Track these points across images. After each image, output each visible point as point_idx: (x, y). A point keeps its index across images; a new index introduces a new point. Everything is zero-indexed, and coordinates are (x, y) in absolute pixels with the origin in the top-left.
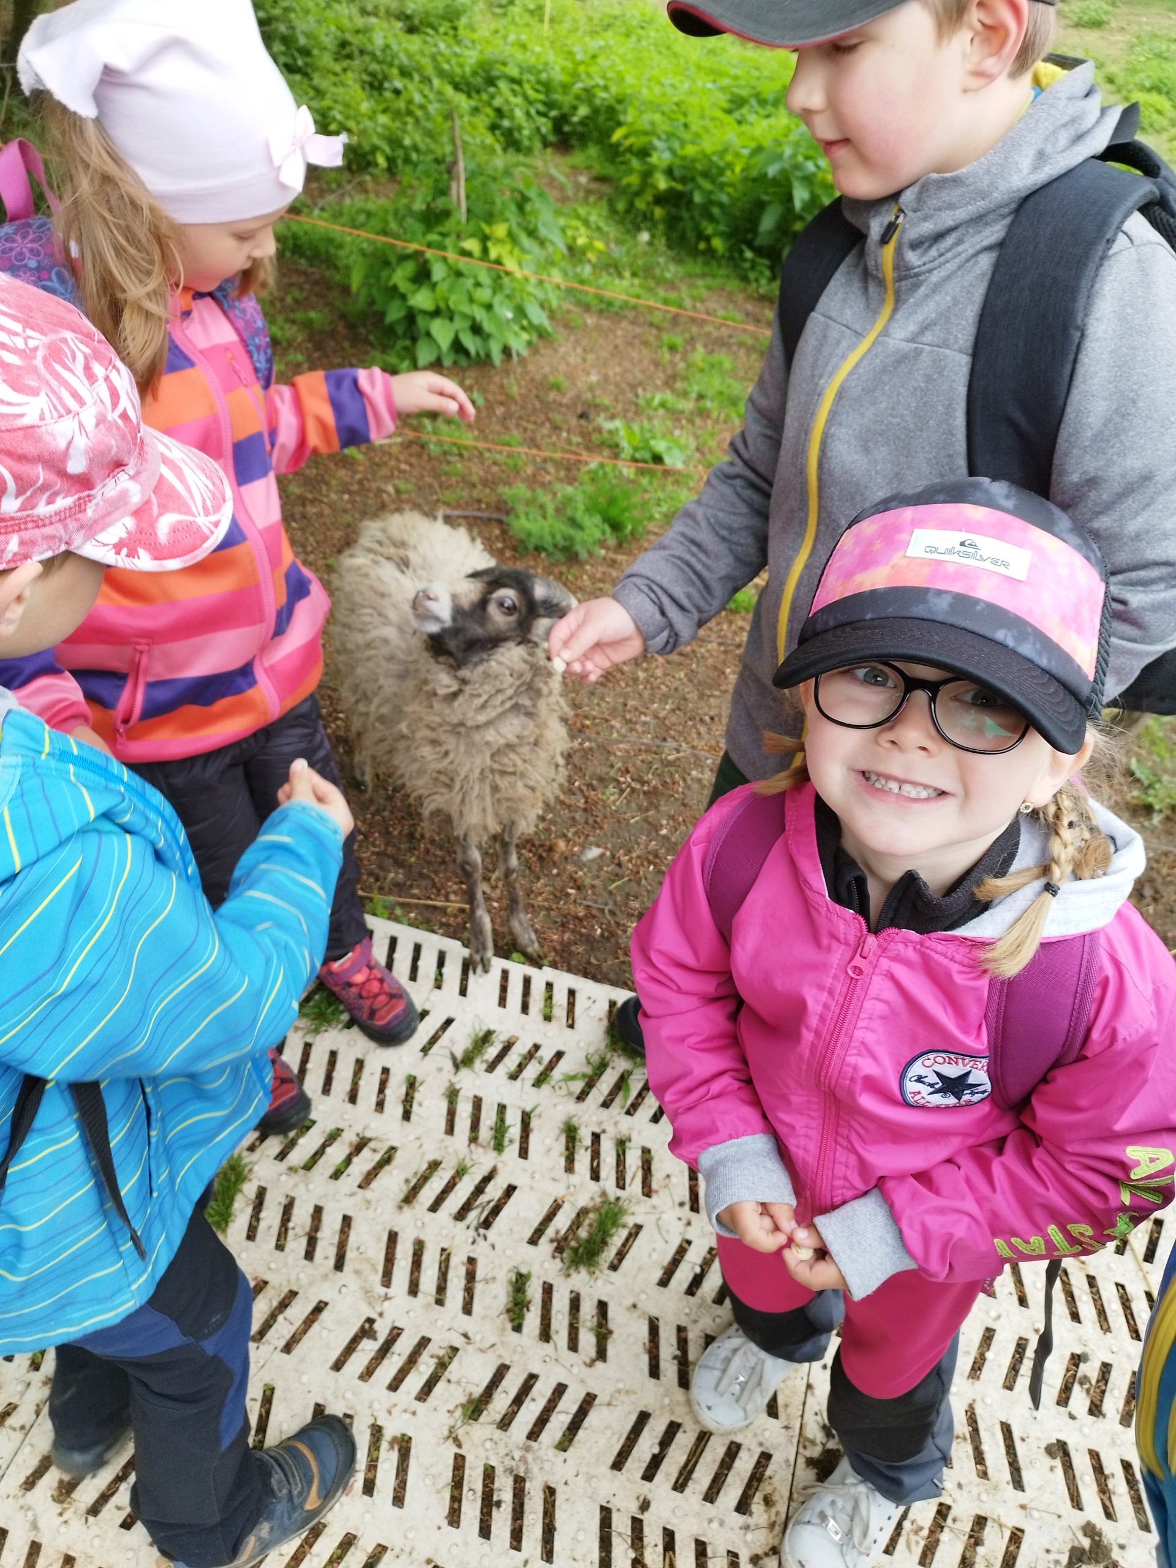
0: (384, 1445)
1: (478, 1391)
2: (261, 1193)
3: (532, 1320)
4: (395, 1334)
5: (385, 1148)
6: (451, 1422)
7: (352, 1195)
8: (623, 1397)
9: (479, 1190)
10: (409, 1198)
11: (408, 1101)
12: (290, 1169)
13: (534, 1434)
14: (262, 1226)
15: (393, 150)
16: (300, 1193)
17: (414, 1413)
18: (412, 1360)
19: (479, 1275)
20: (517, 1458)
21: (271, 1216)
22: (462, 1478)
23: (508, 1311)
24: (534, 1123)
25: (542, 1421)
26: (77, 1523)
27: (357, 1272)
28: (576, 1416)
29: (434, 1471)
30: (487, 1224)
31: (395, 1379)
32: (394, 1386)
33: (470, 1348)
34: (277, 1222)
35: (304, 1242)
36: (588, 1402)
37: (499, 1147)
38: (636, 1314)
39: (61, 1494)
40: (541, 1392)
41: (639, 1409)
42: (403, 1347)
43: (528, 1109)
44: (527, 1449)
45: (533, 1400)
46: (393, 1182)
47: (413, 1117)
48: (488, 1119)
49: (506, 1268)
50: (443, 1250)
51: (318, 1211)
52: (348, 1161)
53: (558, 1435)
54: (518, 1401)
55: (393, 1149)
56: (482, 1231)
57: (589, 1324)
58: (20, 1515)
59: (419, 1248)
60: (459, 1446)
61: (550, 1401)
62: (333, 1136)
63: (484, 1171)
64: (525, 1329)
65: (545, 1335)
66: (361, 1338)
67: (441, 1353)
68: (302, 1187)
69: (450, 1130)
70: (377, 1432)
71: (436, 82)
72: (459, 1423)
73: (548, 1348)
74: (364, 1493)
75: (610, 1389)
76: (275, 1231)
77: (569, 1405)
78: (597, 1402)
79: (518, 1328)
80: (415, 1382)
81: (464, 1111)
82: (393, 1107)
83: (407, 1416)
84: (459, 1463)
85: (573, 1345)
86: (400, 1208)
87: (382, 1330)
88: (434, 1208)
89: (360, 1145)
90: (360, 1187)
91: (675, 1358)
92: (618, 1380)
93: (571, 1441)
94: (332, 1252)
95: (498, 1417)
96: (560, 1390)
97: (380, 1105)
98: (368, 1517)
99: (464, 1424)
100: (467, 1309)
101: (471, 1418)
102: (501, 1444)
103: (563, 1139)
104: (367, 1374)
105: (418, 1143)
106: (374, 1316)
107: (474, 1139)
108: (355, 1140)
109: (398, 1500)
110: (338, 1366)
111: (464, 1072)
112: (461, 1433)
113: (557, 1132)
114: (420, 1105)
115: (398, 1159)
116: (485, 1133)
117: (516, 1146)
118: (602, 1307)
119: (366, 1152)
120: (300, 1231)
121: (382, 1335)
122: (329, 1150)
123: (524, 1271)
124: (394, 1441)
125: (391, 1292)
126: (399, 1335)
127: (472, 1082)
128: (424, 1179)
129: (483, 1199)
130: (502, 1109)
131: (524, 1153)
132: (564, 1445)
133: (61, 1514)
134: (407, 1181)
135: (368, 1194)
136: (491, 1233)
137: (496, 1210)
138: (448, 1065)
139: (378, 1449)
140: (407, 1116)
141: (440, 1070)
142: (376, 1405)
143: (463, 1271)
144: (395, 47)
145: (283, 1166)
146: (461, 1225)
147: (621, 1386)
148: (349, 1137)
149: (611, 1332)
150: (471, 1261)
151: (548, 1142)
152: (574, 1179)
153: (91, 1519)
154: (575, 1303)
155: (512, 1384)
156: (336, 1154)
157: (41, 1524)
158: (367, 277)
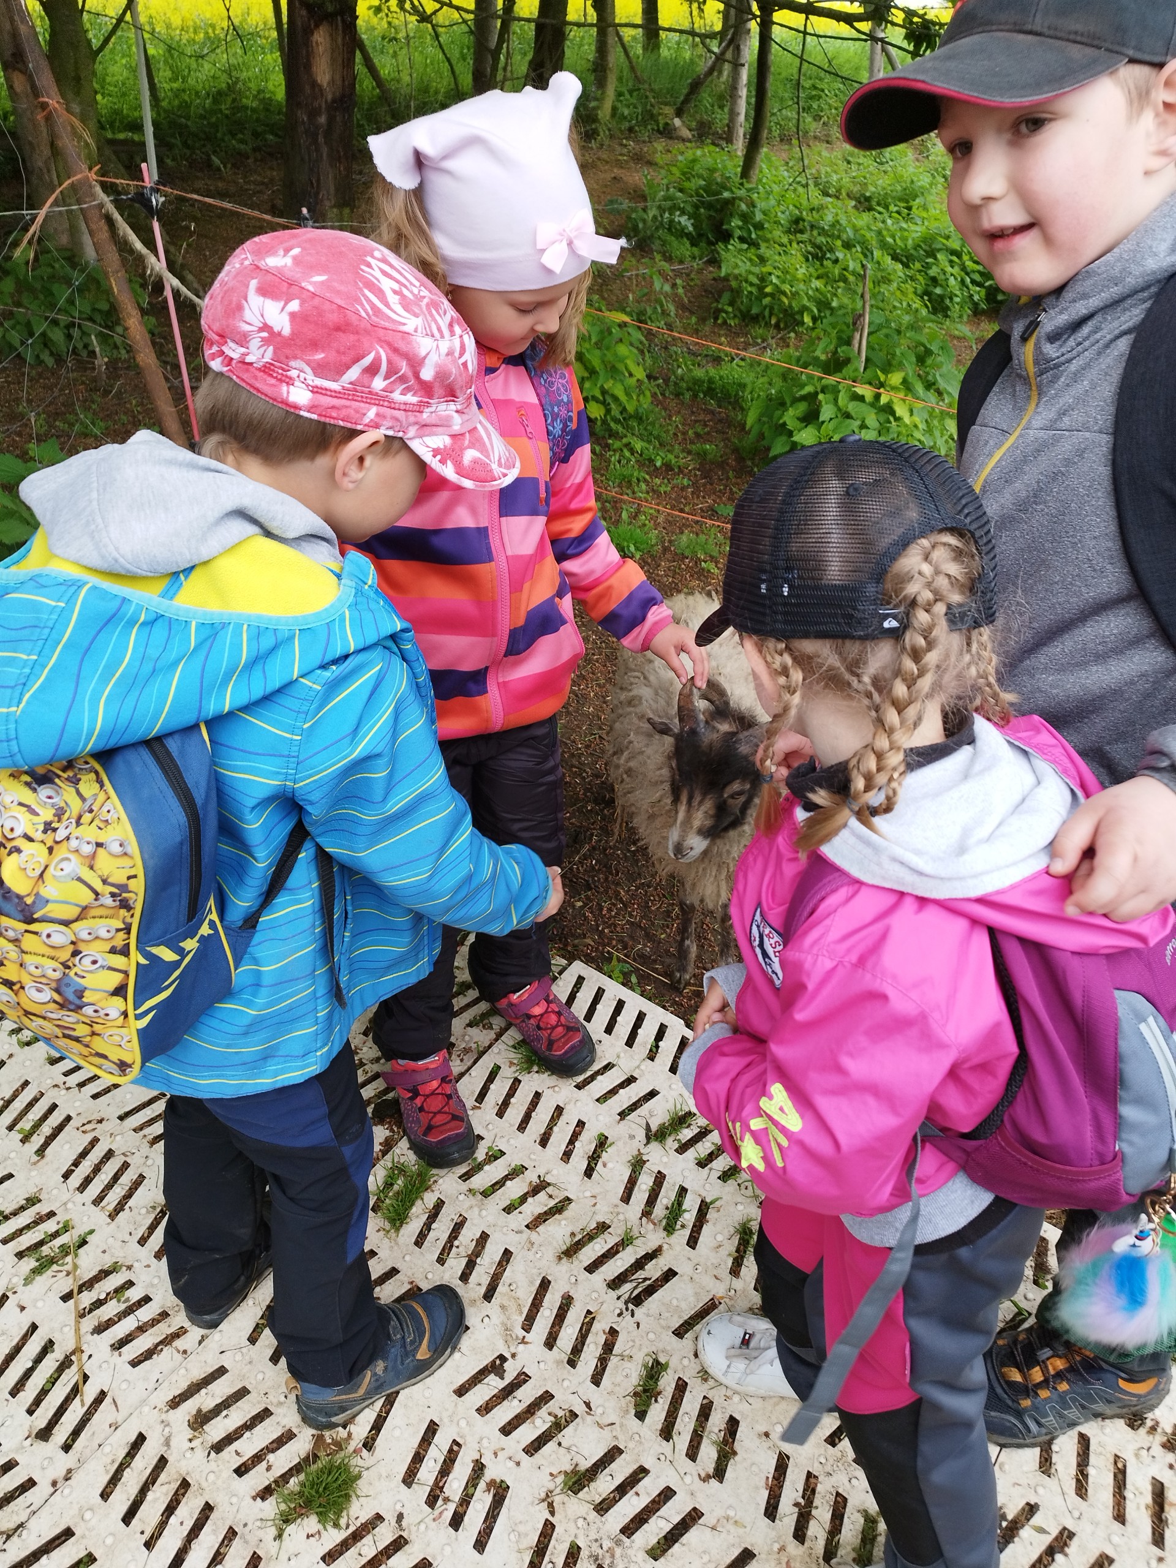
0: (482, 1485)
1: (585, 1465)
2: (439, 1205)
3: (658, 1412)
4: (522, 1379)
5: (560, 1196)
6: (551, 1486)
7: (519, 1232)
8: (730, 1526)
9: (639, 1264)
10: (571, 1252)
11: (594, 1158)
12: (470, 1190)
13: (630, 1529)
14: (432, 1235)
15: (819, 311)
16: (472, 1216)
17: (518, 1464)
18: (530, 1411)
19: (617, 1350)
20: (605, 1548)
21: (441, 1230)
22: (547, 1547)
23: (636, 1394)
24: (711, 1215)
25: (640, 1520)
26: (200, 1453)
27: (503, 1307)
28: (675, 1527)
29: (521, 1528)
30: (638, 1301)
31: (509, 1423)
32: (507, 1430)
33: (589, 1418)
34: (445, 1237)
35: (464, 1261)
36: (693, 1517)
37: (670, 1229)
38: (766, 1444)
39: (196, 1422)
40: (648, 1489)
41: (744, 1546)
42: (526, 1394)
43: (708, 1200)
44: (618, 1543)
45: (637, 1494)
46: (559, 1231)
47: (595, 1175)
48: (666, 1197)
49: (645, 1351)
50: (589, 1312)
51: (484, 1238)
52: (523, 1199)
53: (653, 1541)
54: (622, 1489)
55: (568, 1200)
56: (631, 1306)
57: (714, 1437)
58: (160, 1427)
59: (567, 1302)
60: (552, 1513)
61: (653, 1501)
62: (517, 1172)
63: (650, 1247)
64: (648, 1419)
65: (667, 1432)
66: (490, 1372)
67: (560, 1413)
68: (476, 1210)
69: (626, 1198)
70: (479, 1468)
71: (877, 254)
72: (558, 1490)
73: (666, 1446)
74: (450, 1525)
75: (719, 1512)
76: (440, 1245)
77: (672, 1513)
78: (701, 1521)
79: (641, 1415)
80: (527, 1433)
81: (645, 1182)
82: (579, 1161)
83: (511, 1464)
84: (548, 1530)
85: (692, 1453)
86: (560, 1258)
87: (511, 1370)
88: (591, 1268)
89: (537, 1189)
90: (527, 1226)
91: (796, 1505)
92: (730, 1507)
93: (665, 1551)
94: (486, 1281)
95: (598, 1500)
96: (667, 1494)
97: (567, 1155)
98: (448, 1549)
99: (562, 1492)
100: (597, 1379)
101: (570, 1489)
102: (593, 1527)
103: (736, 1241)
104: (485, 1409)
105: (594, 1201)
106: (507, 1355)
107: (646, 1214)
108: (536, 1180)
109: (480, 1545)
110: (461, 1391)
111: (654, 1146)
112: (557, 1500)
113: (732, 1230)
114: (605, 1165)
115: (571, 1211)
116: (659, 1211)
117: (687, 1232)
118: (733, 1424)
119: (542, 1195)
120: (463, 1251)
121: (509, 1377)
122: (508, 1183)
123: (662, 1360)
124: (491, 1484)
125: (529, 1337)
126: (525, 1381)
127: (659, 1157)
128: (590, 1237)
129: (640, 1274)
130: (683, 1191)
131: (692, 1242)
132: (658, 1551)
133: (190, 1440)
134: (573, 1234)
135: (533, 1236)
136: (640, 1312)
137: (650, 1291)
138: (641, 1135)
139: (475, 1486)
140: (589, 1173)
141: (632, 1137)
142: (485, 1442)
143: (602, 1339)
144: (844, 222)
145: (464, 1186)
146: (613, 1294)
147: (731, 1513)
148: (531, 1177)
149: (735, 1453)
150: (613, 1332)
151: (720, 1238)
152: (737, 1284)
153: (213, 1454)
154: (705, 1411)
155: (620, 1470)
156: (515, 1189)
157: (173, 1443)
158: (762, 415)
